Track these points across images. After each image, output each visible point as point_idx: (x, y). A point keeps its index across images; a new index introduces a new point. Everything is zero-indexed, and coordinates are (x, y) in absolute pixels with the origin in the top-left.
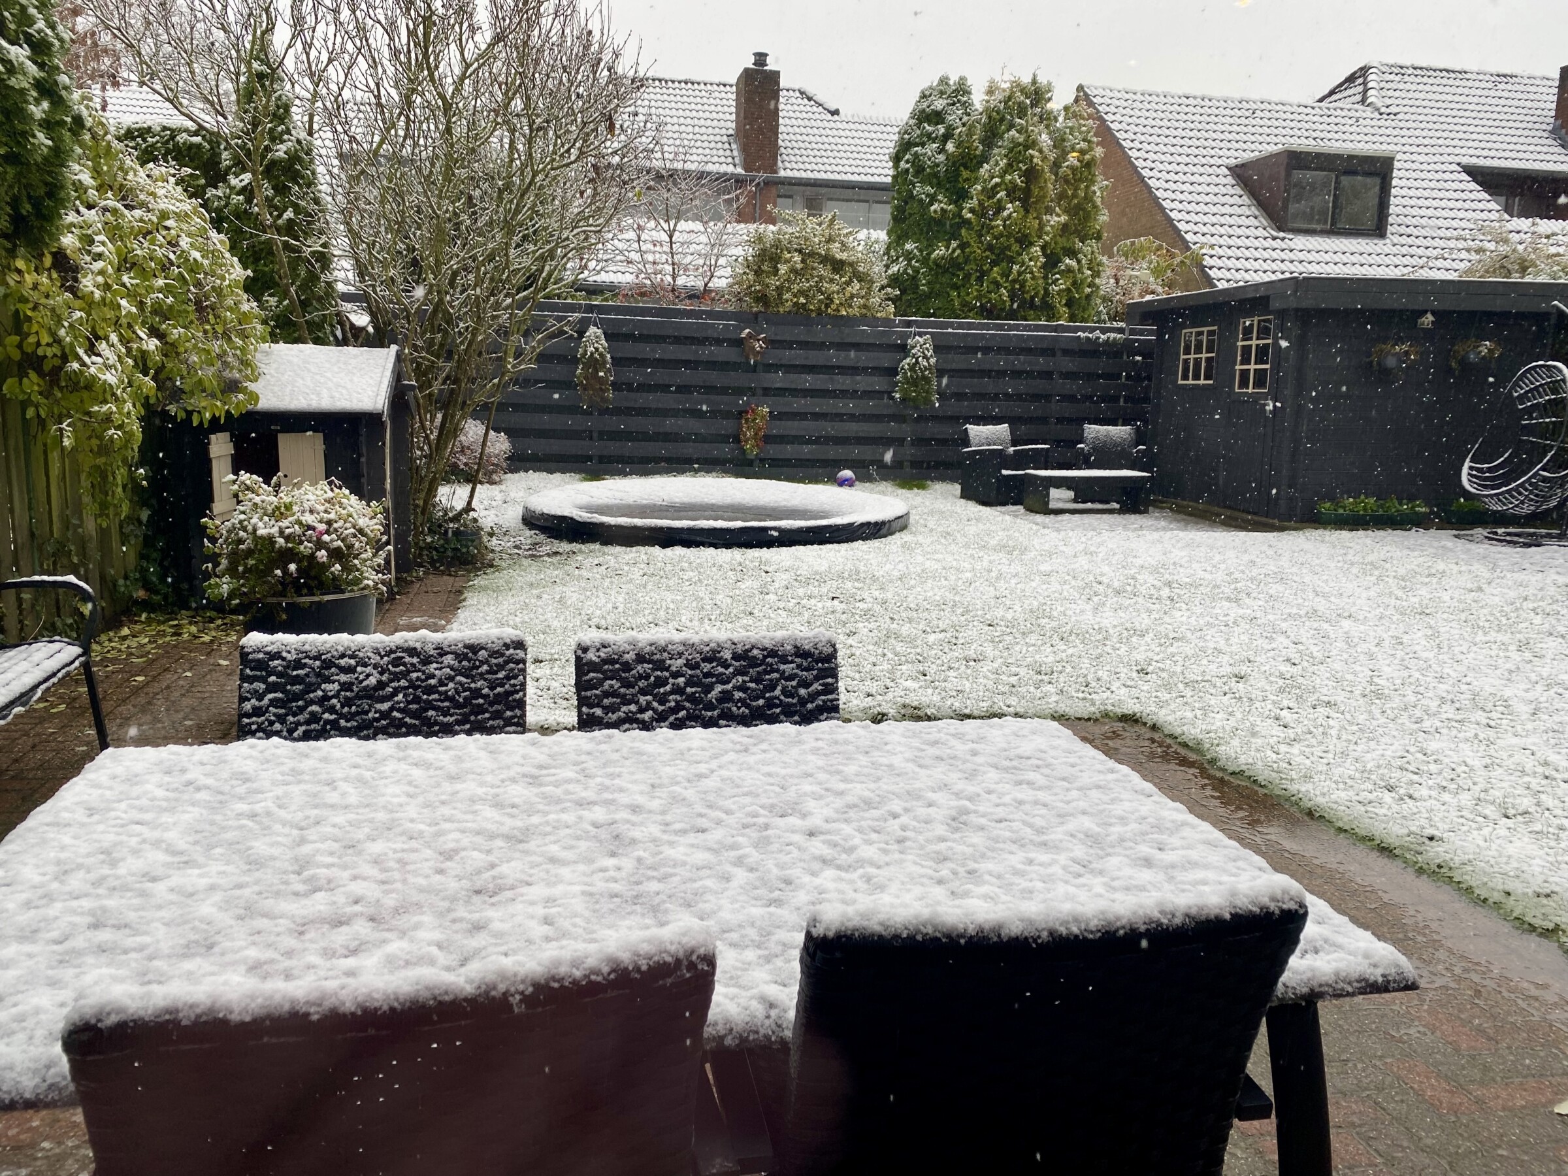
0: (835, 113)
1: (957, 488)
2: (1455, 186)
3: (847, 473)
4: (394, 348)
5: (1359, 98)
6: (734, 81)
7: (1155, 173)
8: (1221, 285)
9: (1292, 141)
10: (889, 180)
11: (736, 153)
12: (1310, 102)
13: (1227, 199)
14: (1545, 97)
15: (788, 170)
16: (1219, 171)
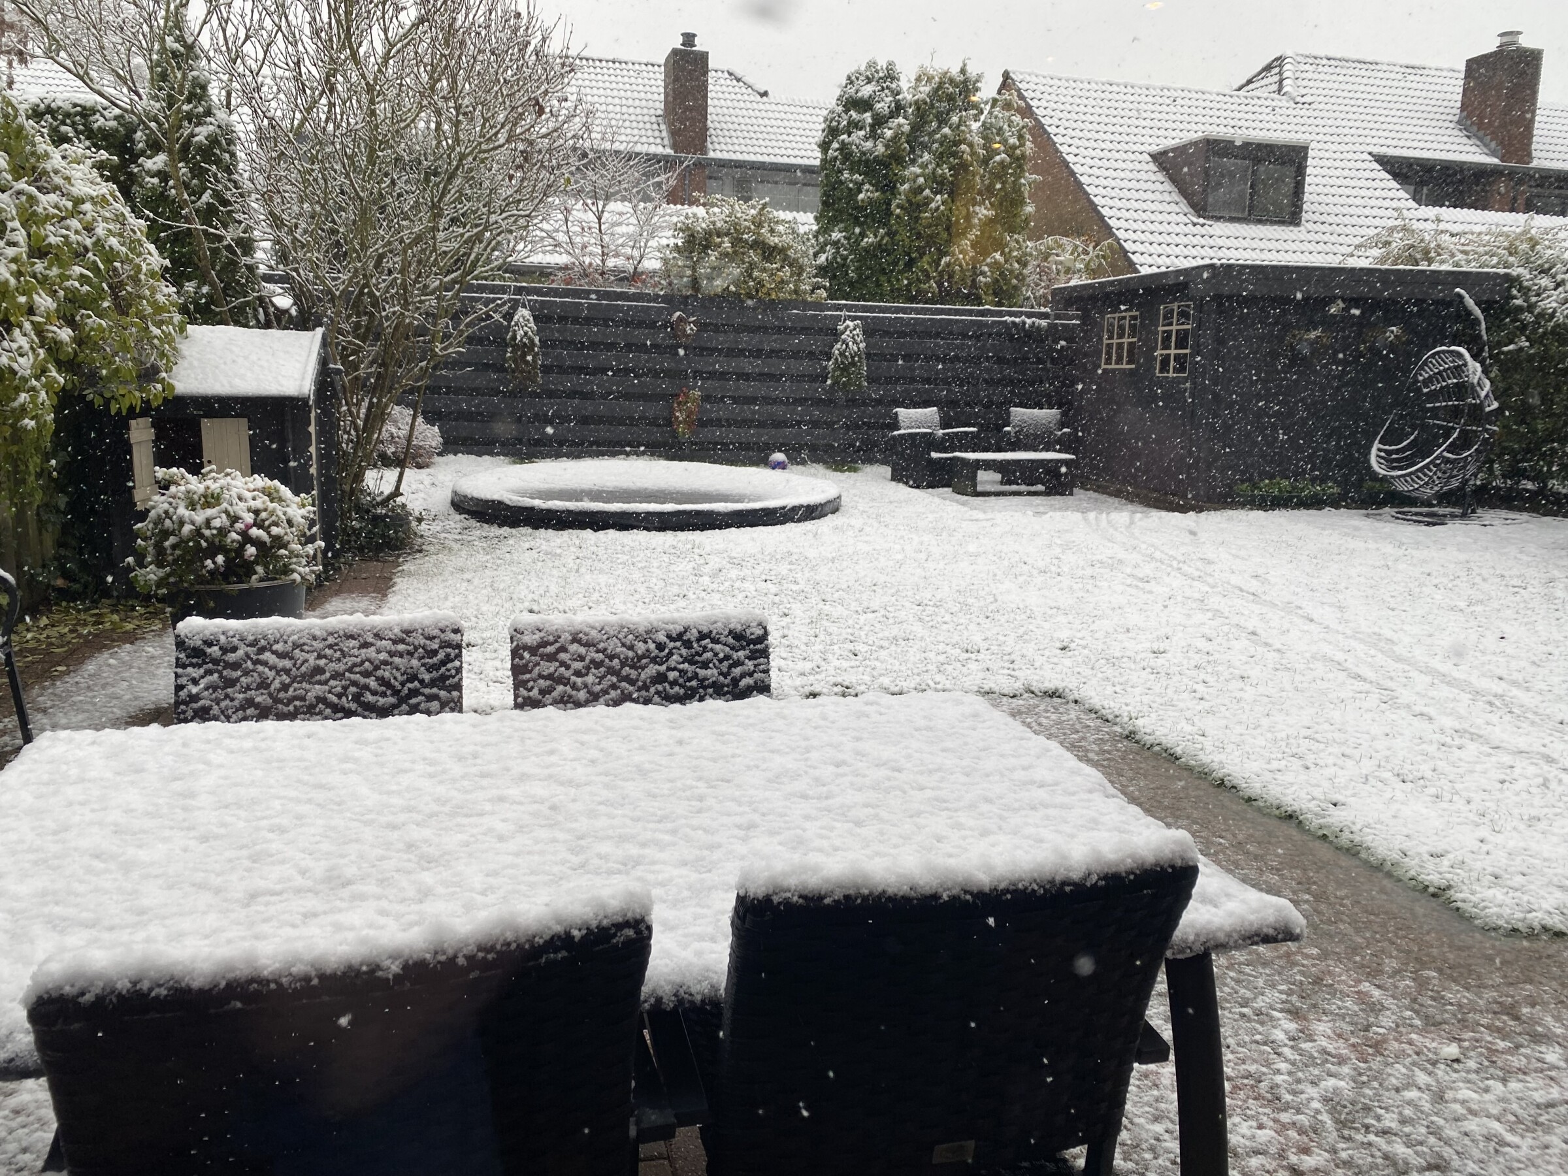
0: (765, 94)
1: (887, 471)
2: (1367, 174)
3: (779, 456)
4: (320, 331)
5: (1275, 87)
6: (662, 62)
7: (1079, 159)
8: (1144, 271)
9: (1211, 128)
10: (817, 162)
11: (664, 134)
12: (1227, 92)
13: (1149, 185)
14: (1450, 89)
15: (717, 151)
16: (1141, 158)
